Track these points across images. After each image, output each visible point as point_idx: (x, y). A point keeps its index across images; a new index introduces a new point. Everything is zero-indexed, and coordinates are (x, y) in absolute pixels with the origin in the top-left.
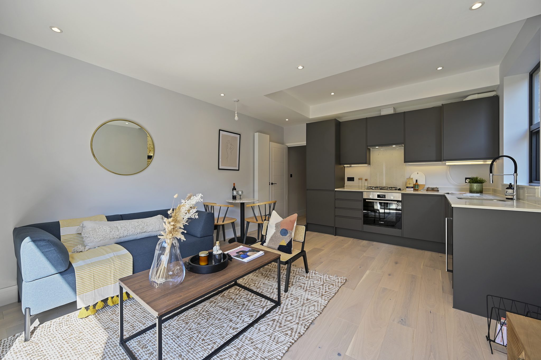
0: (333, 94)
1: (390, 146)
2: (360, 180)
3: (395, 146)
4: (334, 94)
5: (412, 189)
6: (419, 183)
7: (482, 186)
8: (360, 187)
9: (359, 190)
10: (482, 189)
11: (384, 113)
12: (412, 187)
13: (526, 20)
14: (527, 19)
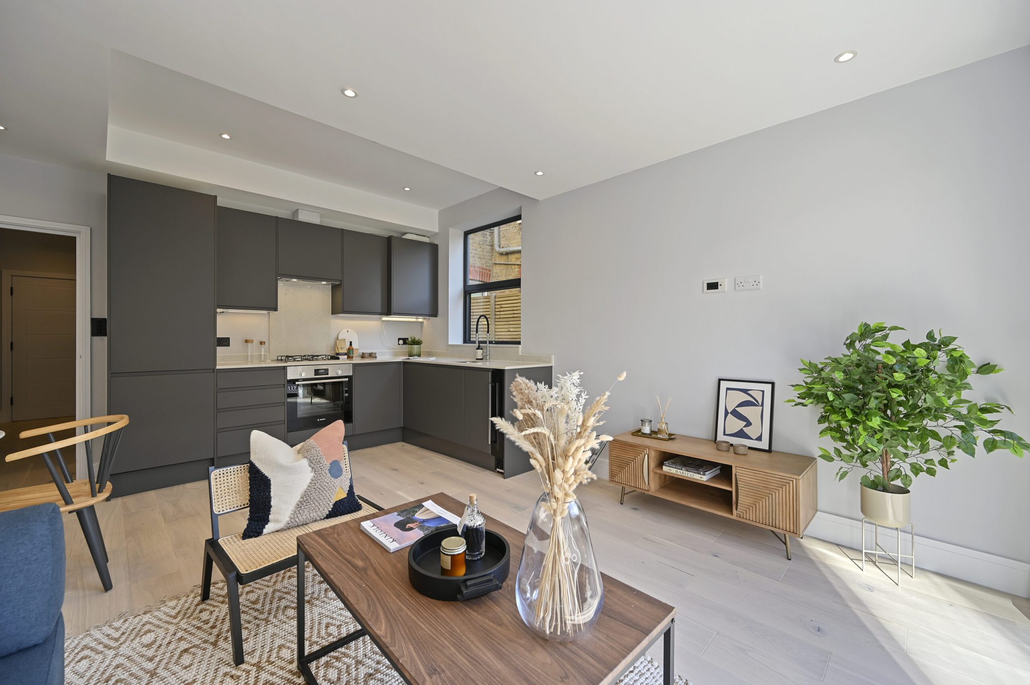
0: (226, 136)
1: (318, 283)
2: (249, 344)
3: (325, 283)
4: (229, 138)
5: (346, 357)
6: (354, 346)
7: (420, 348)
8: (249, 358)
9: (247, 364)
10: (420, 351)
11: (303, 217)
12: (346, 354)
13: (497, 188)
14: (501, 188)
